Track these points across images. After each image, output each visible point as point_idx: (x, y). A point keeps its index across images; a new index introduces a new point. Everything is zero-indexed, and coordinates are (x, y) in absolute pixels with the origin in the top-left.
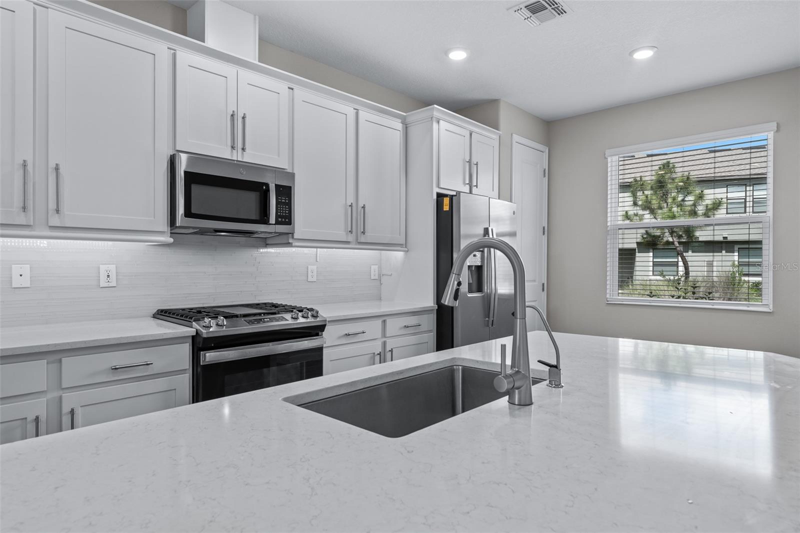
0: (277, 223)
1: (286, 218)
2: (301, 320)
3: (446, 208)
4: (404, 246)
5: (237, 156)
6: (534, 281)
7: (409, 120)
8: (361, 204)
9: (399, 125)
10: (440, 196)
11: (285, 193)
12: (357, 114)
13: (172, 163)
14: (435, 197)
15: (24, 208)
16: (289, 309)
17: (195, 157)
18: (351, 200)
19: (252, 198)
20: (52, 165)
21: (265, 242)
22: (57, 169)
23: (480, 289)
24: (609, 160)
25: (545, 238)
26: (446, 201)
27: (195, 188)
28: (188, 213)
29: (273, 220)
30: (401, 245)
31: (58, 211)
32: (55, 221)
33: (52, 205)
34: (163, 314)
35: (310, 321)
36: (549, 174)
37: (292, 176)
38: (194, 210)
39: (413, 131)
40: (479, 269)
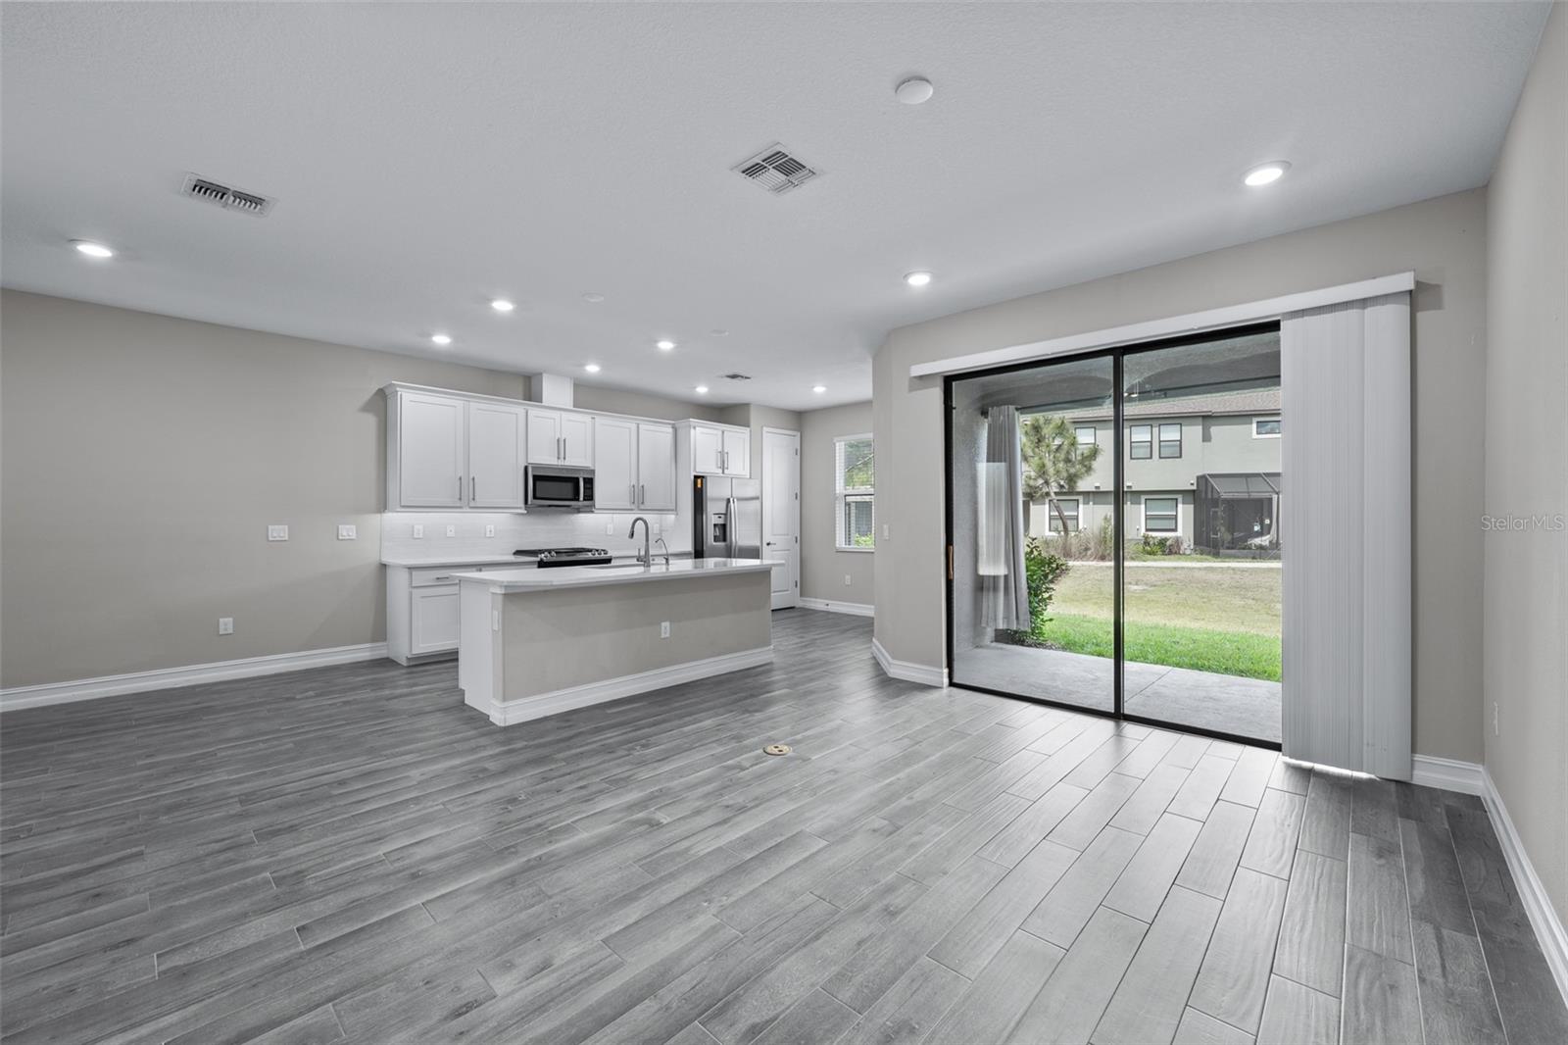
0: (584, 500)
1: (590, 497)
2: (597, 555)
3: (699, 486)
4: (675, 510)
5: (561, 463)
6: (788, 535)
7: (677, 426)
8: (641, 485)
9: (670, 430)
10: (696, 477)
11: (589, 482)
12: (638, 427)
13: (526, 468)
14: (692, 478)
15: (460, 499)
16: (590, 551)
17: (536, 467)
18: (634, 482)
19: (569, 486)
20: (471, 477)
21: (578, 511)
22: (474, 479)
23: (725, 540)
24: (837, 444)
25: (798, 502)
26: (699, 481)
27: (538, 483)
28: (535, 497)
29: (581, 498)
30: (672, 510)
31: (474, 499)
32: (472, 504)
33: (471, 497)
34: (518, 553)
35: (603, 556)
36: (801, 453)
37: (593, 471)
38: (538, 495)
39: (679, 432)
40: (724, 526)
